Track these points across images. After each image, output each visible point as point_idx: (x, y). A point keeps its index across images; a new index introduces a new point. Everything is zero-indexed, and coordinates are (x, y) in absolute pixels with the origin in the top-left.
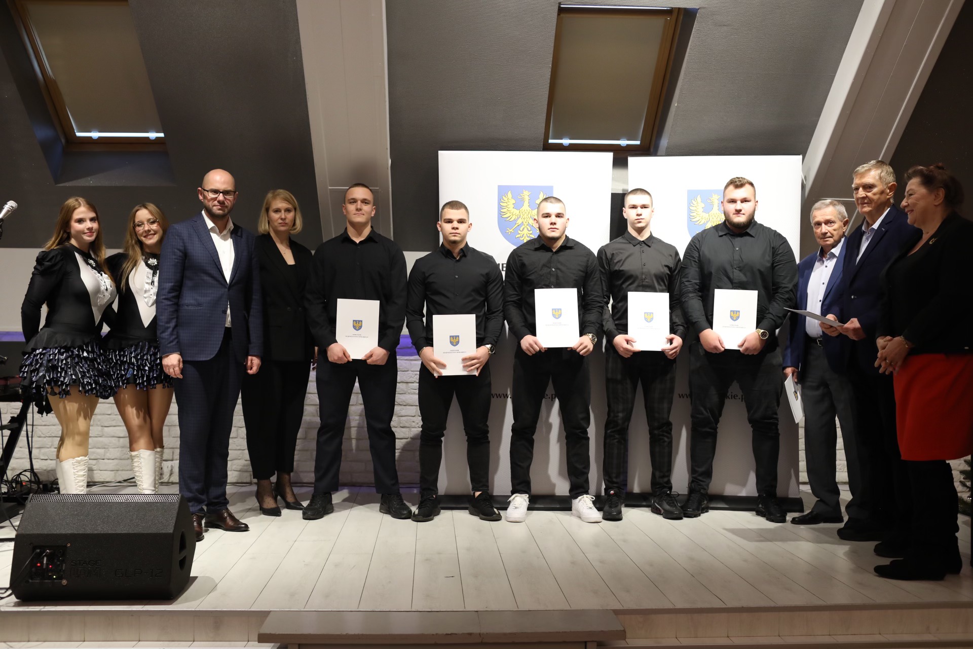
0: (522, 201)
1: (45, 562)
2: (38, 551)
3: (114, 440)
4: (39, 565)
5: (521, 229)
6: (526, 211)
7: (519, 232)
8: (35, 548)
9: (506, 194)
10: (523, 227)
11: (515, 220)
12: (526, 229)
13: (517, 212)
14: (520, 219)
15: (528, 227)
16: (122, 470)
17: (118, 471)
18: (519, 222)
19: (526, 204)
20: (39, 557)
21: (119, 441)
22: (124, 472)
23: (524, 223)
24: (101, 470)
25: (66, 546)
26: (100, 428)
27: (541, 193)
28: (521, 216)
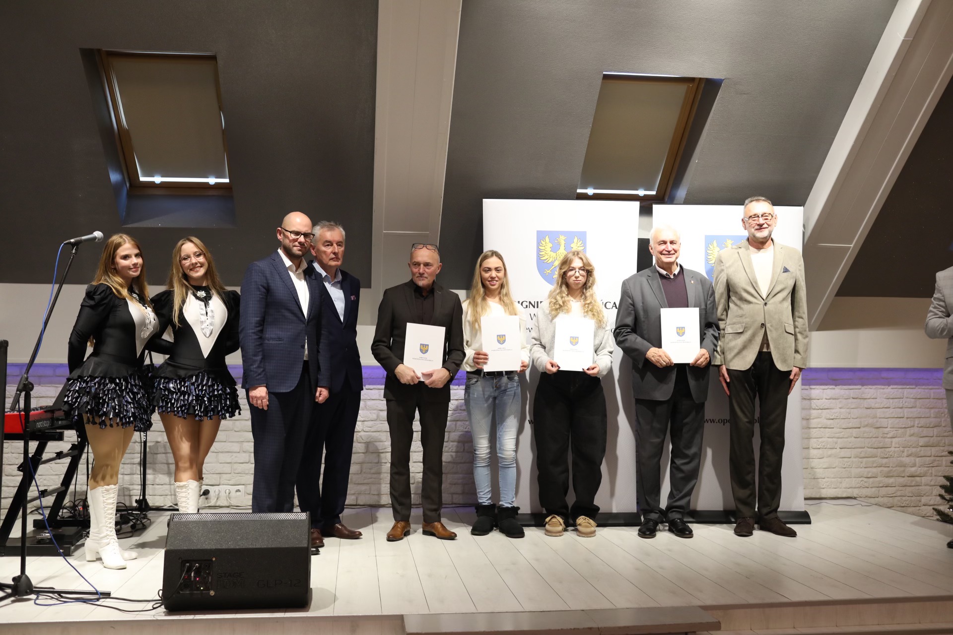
0: (559, 244)
9: (544, 238)
11: (553, 262)
13: (554, 255)
14: (557, 261)
19: (562, 247)
27: (576, 238)
28: (558, 258)
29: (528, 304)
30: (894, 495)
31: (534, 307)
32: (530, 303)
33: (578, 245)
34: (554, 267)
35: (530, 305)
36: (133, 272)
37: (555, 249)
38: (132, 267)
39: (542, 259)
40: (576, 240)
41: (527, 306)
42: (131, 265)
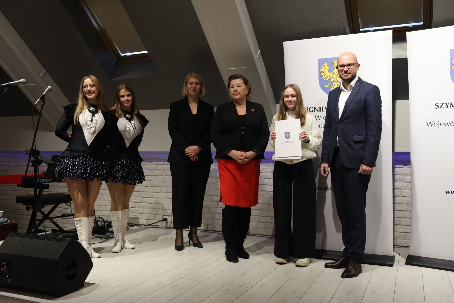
3: (147, 204)
5: (333, 85)
6: (336, 73)
7: (332, 87)
9: (323, 64)
10: (334, 83)
11: (330, 80)
12: (336, 84)
13: (330, 74)
14: (333, 78)
15: (337, 83)
16: (150, 220)
17: (149, 219)
18: (332, 80)
21: (149, 205)
22: (151, 220)
23: (335, 81)
24: (142, 219)
26: (142, 198)
28: (333, 77)
29: (313, 109)
31: (318, 111)
32: (315, 108)
34: (330, 82)
35: (315, 109)
36: (126, 104)
38: (125, 101)
41: (313, 110)
42: (125, 100)
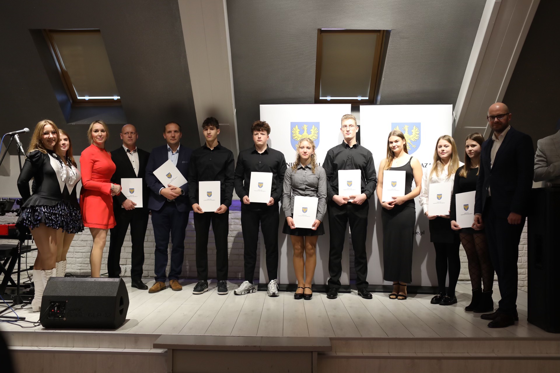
0: (303, 130)
1: (56, 309)
2: (53, 304)
4: (53, 311)
8: (51, 302)
19: (305, 131)
20: (53, 307)
25: (66, 302)
27: (314, 126)
28: (303, 137)
30: (524, 279)
33: (315, 130)
37: (301, 132)
39: (294, 138)
40: (313, 127)
